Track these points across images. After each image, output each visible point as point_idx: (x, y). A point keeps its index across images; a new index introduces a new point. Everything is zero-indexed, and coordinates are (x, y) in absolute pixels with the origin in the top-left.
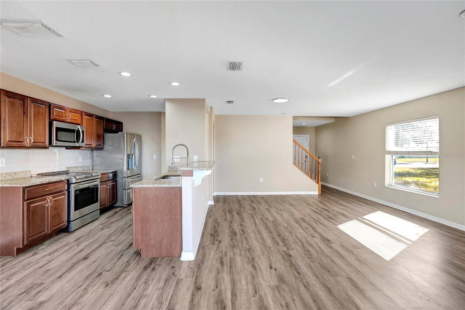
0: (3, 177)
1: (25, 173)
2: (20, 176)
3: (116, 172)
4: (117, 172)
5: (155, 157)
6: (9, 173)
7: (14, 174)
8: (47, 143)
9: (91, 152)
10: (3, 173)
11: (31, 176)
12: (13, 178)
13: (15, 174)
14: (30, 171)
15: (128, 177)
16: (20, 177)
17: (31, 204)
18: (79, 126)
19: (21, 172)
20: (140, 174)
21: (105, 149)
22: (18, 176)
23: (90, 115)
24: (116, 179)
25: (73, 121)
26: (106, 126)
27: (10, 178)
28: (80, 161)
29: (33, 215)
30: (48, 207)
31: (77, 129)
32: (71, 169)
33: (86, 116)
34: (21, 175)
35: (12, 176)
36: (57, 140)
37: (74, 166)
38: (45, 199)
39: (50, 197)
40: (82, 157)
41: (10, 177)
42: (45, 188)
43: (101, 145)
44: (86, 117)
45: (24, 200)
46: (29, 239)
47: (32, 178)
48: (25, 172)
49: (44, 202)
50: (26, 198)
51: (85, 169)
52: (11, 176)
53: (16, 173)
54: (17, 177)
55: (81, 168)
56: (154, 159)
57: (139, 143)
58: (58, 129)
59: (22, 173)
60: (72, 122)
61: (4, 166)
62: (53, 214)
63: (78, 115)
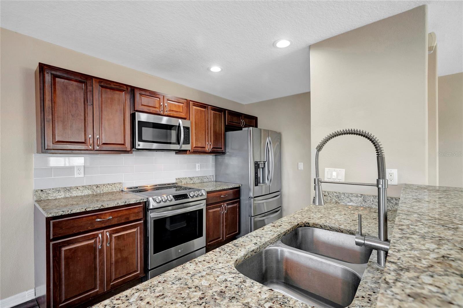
0: (79, 192)
1: (113, 186)
2: (106, 190)
3: (239, 187)
4: (241, 188)
5: (301, 166)
6: (88, 186)
7: (96, 187)
8: (128, 145)
9: (214, 157)
10: (80, 186)
11: (122, 191)
12: (95, 193)
13: (97, 186)
14: (120, 183)
15: (255, 197)
16: (104, 192)
17: (64, 246)
18: (180, 121)
19: (107, 185)
20: (279, 191)
21: (228, 153)
22: (103, 190)
23: (203, 106)
24: (239, 198)
25: (172, 114)
26: (230, 122)
27: (90, 193)
28: (197, 170)
29: (67, 265)
30: (101, 251)
31: (178, 125)
32: (182, 181)
33: (194, 107)
34: (107, 189)
35: (93, 189)
36: (140, 140)
37: (187, 177)
38: (95, 236)
39: (107, 233)
40: (199, 165)
41: (89, 191)
42: (94, 217)
43: (221, 148)
44: (195, 109)
45: (49, 240)
46: (60, 305)
47: (123, 192)
48: (112, 184)
49: (93, 241)
50: (51, 237)
51: (205, 181)
52: (92, 190)
53: (99, 186)
54: (100, 192)
55: (199, 179)
56: (299, 169)
57: (277, 144)
58: (142, 124)
59: (108, 185)
60: (171, 115)
61: (82, 175)
62: (114, 260)
63: (182, 104)
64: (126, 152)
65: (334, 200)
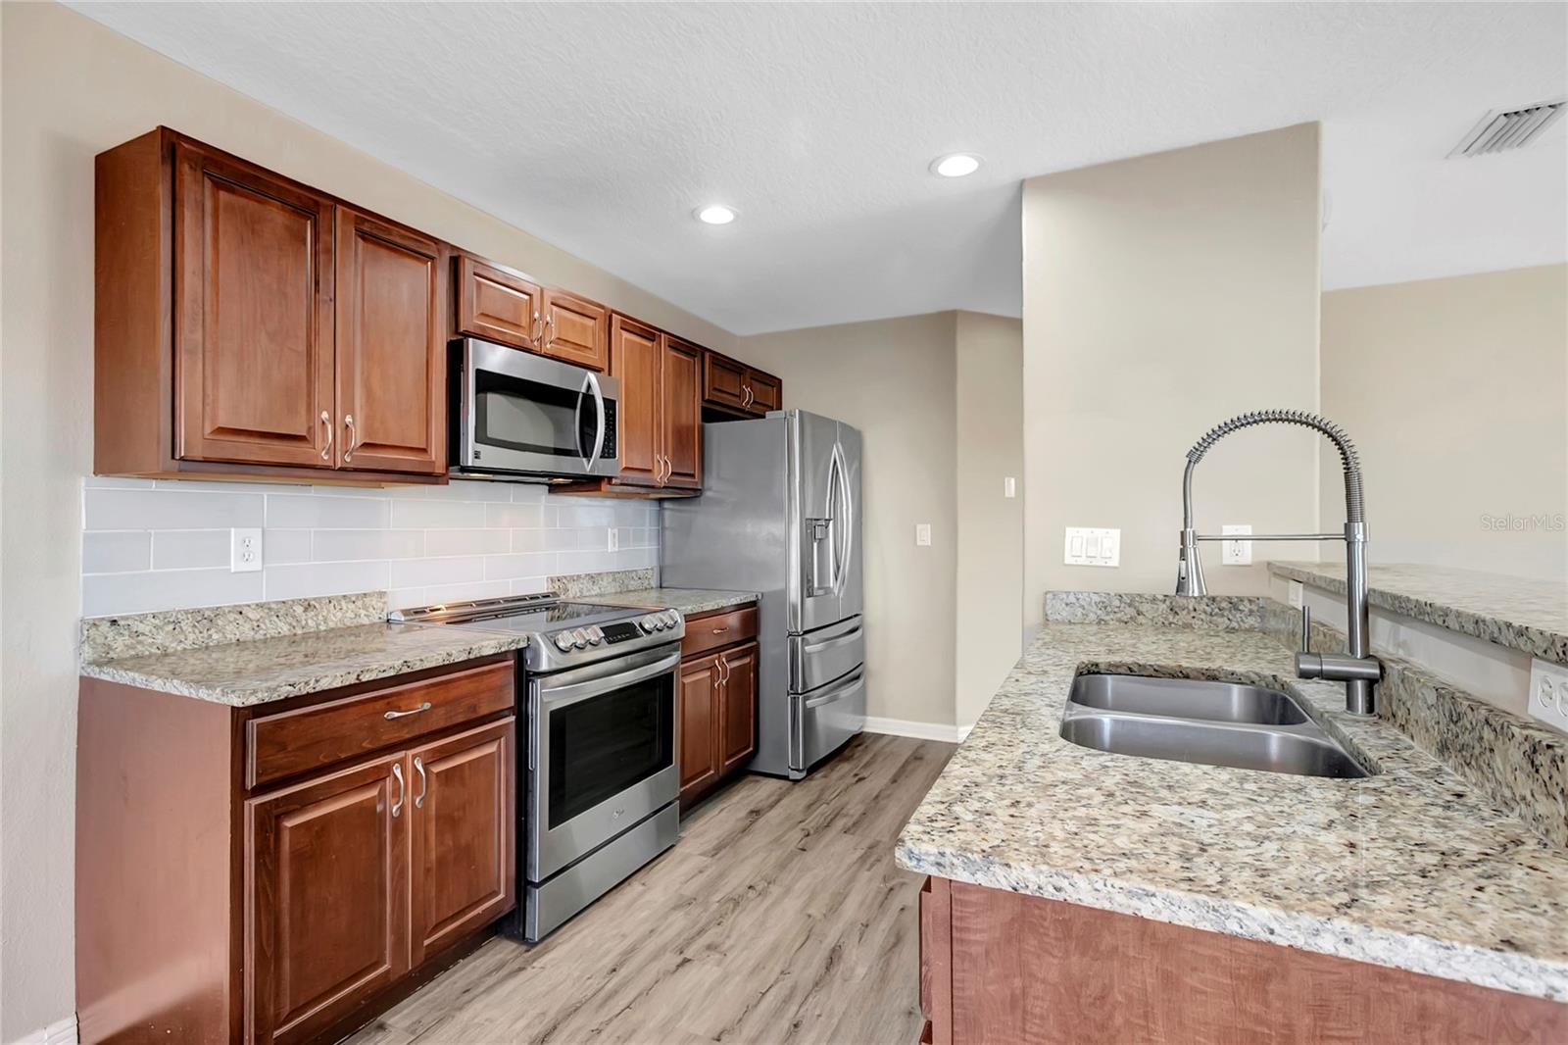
0: (247, 626)
1: (359, 603)
2: (335, 618)
3: (754, 604)
4: (759, 604)
5: (925, 535)
6: (277, 603)
7: (302, 609)
8: (438, 454)
9: (655, 507)
10: (249, 606)
11: (388, 621)
12: (299, 632)
13: (308, 606)
14: (382, 594)
15: (806, 632)
16: (332, 625)
17: (289, 814)
18: (592, 376)
19: (339, 601)
20: (856, 615)
21: (708, 494)
22: (325, 620)
23: (649, 333)
24: (754, 638)
25: (566, 351)
26: (715, 389)
27: (285, 629)
28: (609, 548)
29: (298, 884)
30: (399, 824)
31: (583, 390)
32: (569, 586)
33: (625, 335)
34: (339, 614)
35: (294, 617)
36: (481, 437)
37: (582, 573)
38: (380, 775)
39: (414, 759)
40: (616, 531)
41: (281, 624)
42: (379, 705)
43: (693, 476)
44: (626, 339)
45: (240, 793)
46: (277, 1033)
47: (393, 626)
48: (357, 596)
49: (374, 792)
50: (251, 782)
51: (631, 588)
52: (290, 619)
53: (313, 603)
54: (318, 625)
55: (614, 580)
56: (919, 543)
57: (854, 467)
58: (489, 382)
59: (343, 603)
60: (563, 355)
61: (257, 565)
62: (433, 856)
63: (591, 323)
64: (427, 477)
65: (1092, 616)
